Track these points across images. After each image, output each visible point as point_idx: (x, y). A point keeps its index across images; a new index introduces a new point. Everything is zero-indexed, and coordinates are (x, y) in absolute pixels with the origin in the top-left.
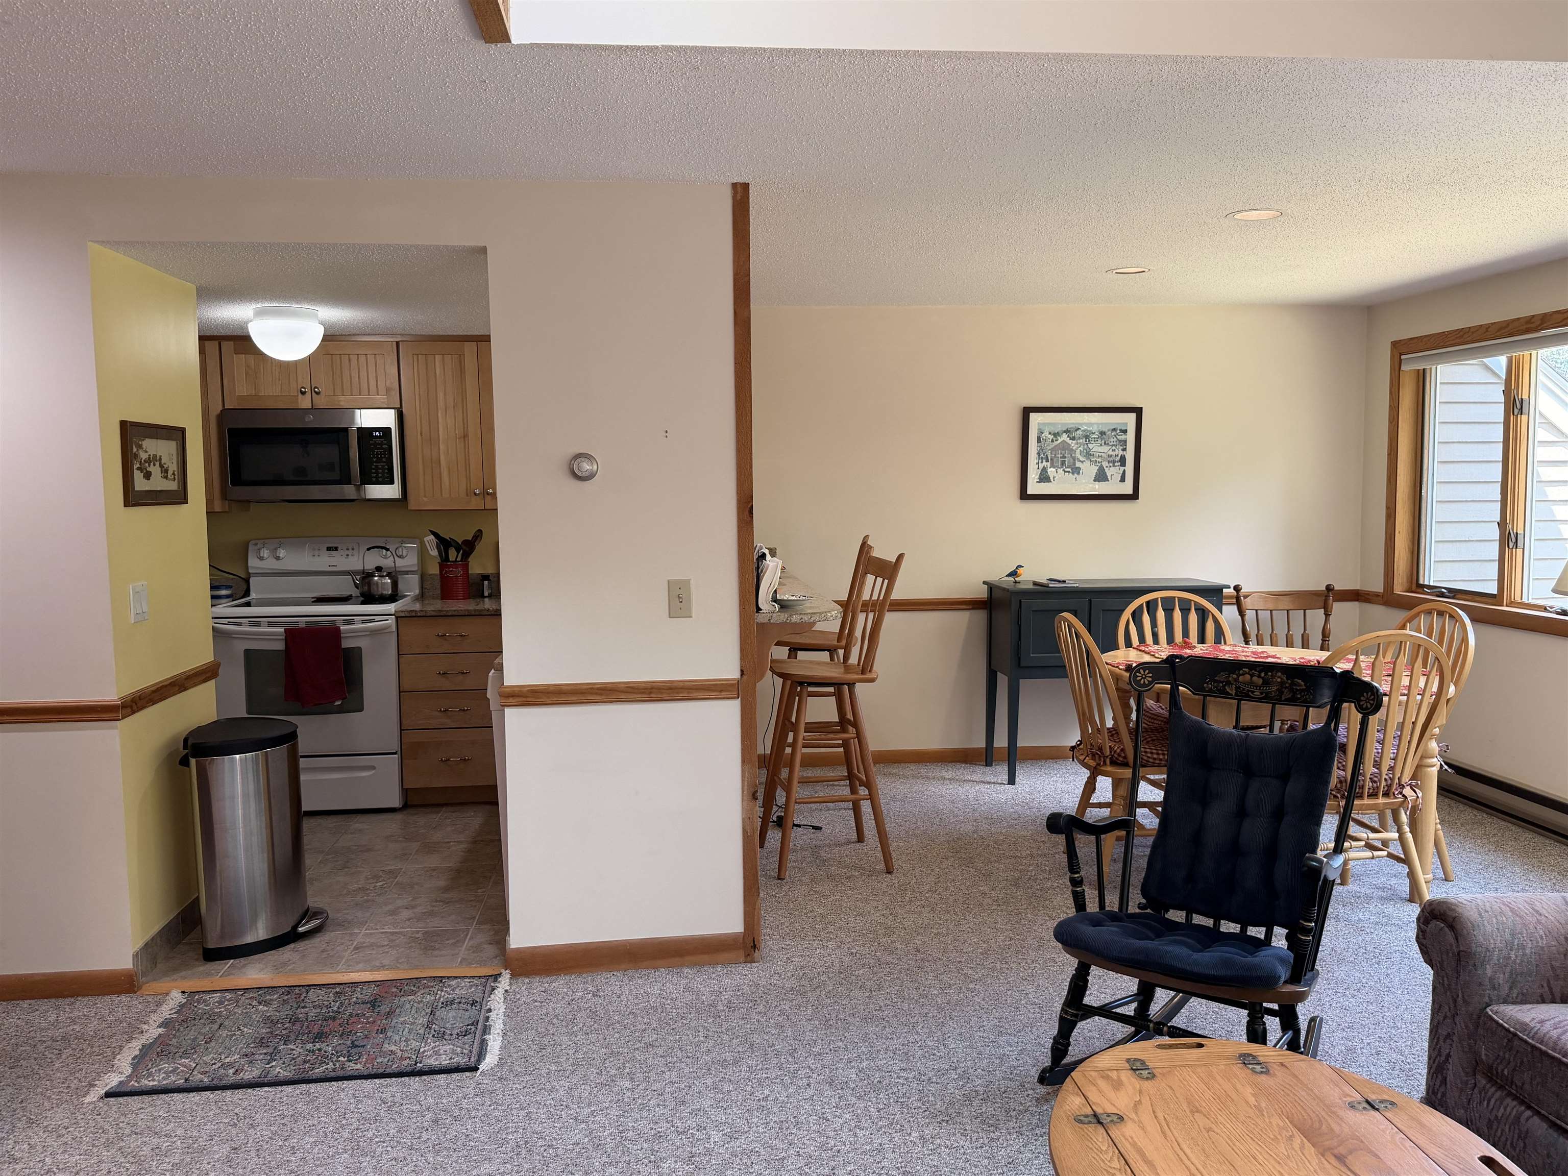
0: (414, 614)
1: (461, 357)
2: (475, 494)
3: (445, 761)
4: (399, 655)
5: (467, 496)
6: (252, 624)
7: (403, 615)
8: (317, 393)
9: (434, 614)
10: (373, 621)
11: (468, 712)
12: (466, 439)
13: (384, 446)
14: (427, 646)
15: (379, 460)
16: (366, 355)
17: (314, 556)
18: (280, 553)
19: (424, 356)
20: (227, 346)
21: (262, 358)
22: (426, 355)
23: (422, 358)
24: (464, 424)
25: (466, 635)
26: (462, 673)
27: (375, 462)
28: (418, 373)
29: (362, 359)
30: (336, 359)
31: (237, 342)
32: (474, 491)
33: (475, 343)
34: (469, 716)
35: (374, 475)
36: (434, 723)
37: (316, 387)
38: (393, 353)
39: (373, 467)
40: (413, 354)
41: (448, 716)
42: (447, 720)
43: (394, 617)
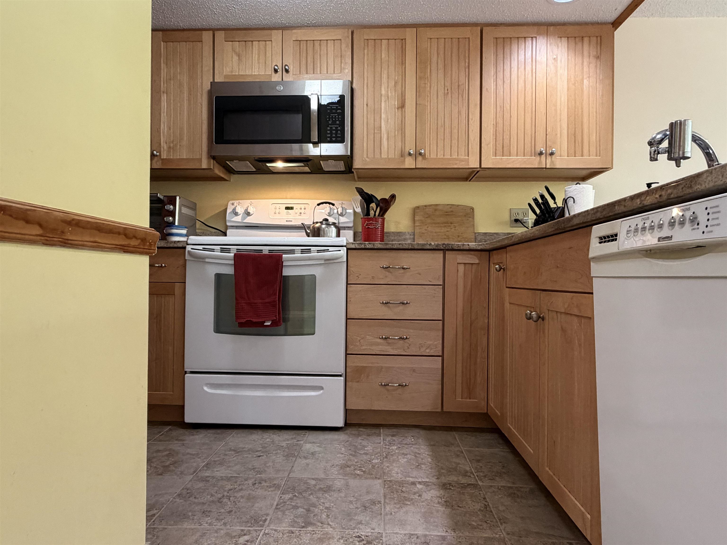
0: (363, 246)
1: (403, 40)
2: (410, 154)
3: (385, 385)
4: (347, 284)
5: (402, 156)
6: (222, 250)
7: (352, 247)
8: (287, 71)
9: (380, 246)
10: (326, 251)
11: (406, 340)
12: (403, 108)
13: (338, 111)
14: (372, 277)
15: (334, 123)
16: (327, 40)
17: (275, 213)
18: (251, 210)
19: (373, 41)
20: (220, 35)
21: (246, 44)
22: (375, 40)
23: (371, 43)
24: (402, 97)
25: (407, 268)
26: (403, 304)
27: (330, 125)
28: (368, 54)
29: (324, 44)
30: (303, 44)
31: (226, 32)
32: (409, 152)
33: (415, 29)
34: (408, 345)
35: (329, 135)
36: (376, 349)
37: (286, 65)
38: (348, 33)
39: (329, 128)
40: (365, 39)
41: (389, 344)
42: (387, 347)
43: (345, 248)
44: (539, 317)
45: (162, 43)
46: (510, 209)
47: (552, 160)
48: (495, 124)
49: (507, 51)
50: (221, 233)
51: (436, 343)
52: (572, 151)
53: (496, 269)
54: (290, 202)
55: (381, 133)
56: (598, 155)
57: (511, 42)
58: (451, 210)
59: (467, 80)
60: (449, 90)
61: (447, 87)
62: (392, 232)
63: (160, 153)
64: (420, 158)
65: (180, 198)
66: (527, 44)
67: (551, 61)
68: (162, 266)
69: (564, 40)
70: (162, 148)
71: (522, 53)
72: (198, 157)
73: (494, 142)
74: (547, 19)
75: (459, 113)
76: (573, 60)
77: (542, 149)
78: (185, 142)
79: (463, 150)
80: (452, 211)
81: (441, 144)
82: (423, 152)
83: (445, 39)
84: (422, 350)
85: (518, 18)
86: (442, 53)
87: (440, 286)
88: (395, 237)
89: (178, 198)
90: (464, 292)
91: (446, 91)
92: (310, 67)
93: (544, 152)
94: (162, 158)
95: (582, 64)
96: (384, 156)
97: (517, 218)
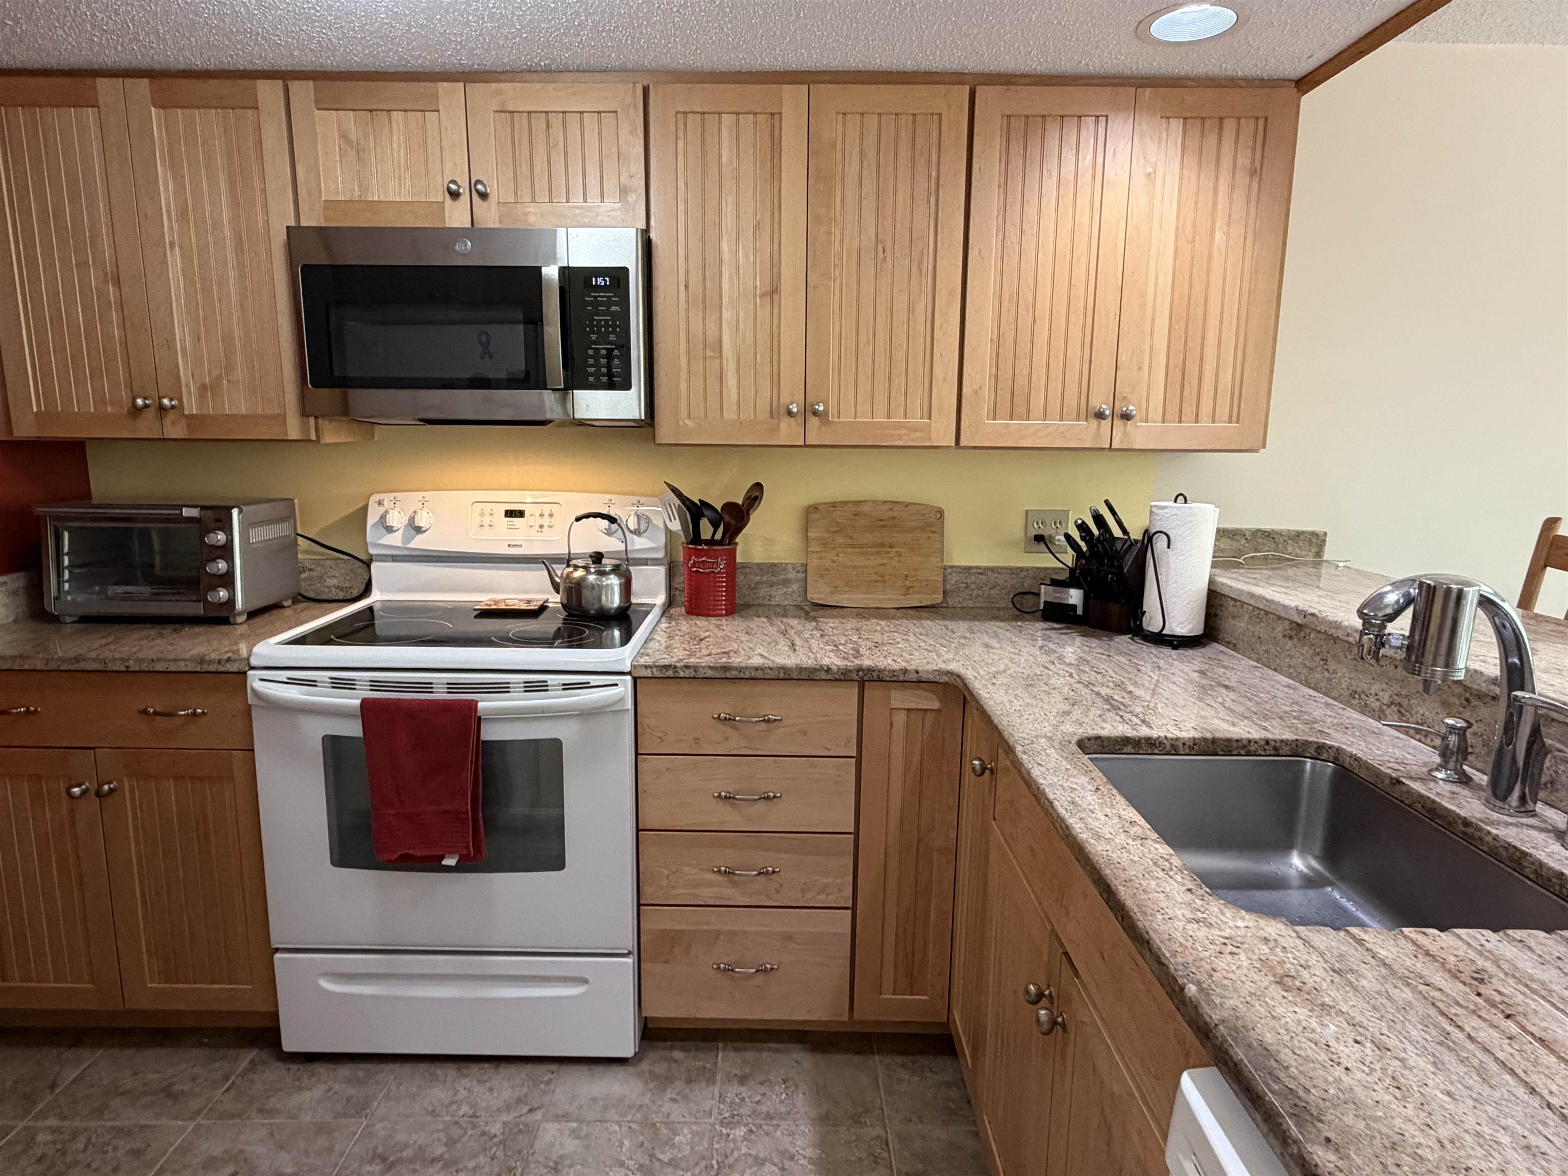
0: (670, 673)
1: (775, 116)
2: (790, 413)
3: (725, 969)
4: (637, 754)
5: (772, 417)
6: (336, 684)
7: (648, 673)
8: (484, 196)
9: (710, 673)
10: (585, 686)
11: (773, 877)
12: (776, 297)
13: (613, 308)
14: (695, 739)
15: (602, 338)
16: (581, 113)
17: (482, 526)
18: (422, 521)
19: (699, 115)
20: (302, 91)
21: (372, 119)
22: (703, 113)
23: (694, 121)
24: (772, 265)
25: (776, 720)
26: (768, 798)
27: (595, 343)
28: (686, 153)
29: (573, 122)
30: (521, 122)
31: (320, 83)
32: (788, 408)
33: (806, 87)
34: (777, 886)
35: (593, 369)
36: (706, 895)
37: (478, 182)
38: (635, 97)
39: (591, 352)
40: (677, 113)
41: (734, 884)
42: (729, 891)
43: (628, 678)
44: (1055, 1023)
45: (153, 109)
46: (1027, 511)
47: (1125, 429)
48: (995, 338)
49: (1034, 150)
50: (361, 564)
51: (839, 881)
52: (1173, 409)
53: (974, 769)
54: (515, 498)
55: (721, 357)
56: (1234, 418)
57: (1044, 129)
58: (891, 514)
59: (932, 228)
60: (888, 250)
61: (882, 242)
62: (758, 565)
63: (180, 400)
64: (813, 422)
65: (241, 512)
66: (1084, 132)
67: (1139, 179)
68: (194, 714)
69: (1176, 125)
70: (183, 389)
71: (1069, 156)
72: (277, 411)
73: (993, 384)
74: (1137, 68)
75: (911, 310)
76: (1194, 178)
77: (1104, 406)
78: (240, 372)
79: (917, 402)
80: (894, 518)
81: (865, 386)
82: (821, 408)
83: (879, 114)
84: (809, 895)
85: (1066, 64)
86: (871, 153)
87: (850, 760)
88: (762, 576)
89: (235, 512)
90: (906, 771)
91: (881, 255)
92: (542, 183)
93: (1107, 412)
94: (186, 412)
95: (1216, 189)
96: (730, 414)
97: (1041, 532)
